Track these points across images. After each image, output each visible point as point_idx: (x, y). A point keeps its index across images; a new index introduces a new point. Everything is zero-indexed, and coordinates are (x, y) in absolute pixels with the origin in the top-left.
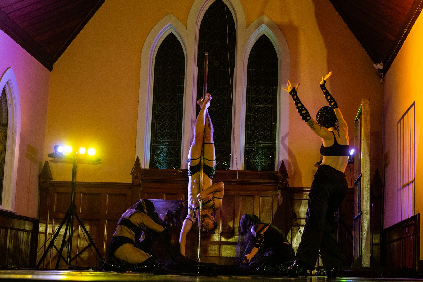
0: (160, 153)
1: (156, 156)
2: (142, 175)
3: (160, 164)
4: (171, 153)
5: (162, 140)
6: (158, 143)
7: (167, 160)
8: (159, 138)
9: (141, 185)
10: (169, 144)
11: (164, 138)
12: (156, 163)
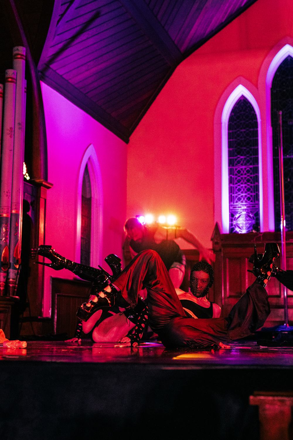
0: (239, 217)
1: (235, 220)
2: (222, 240)
3: (239, 228)
4: (249, 216)
5: (239, 204)
6: (236, 207)
7: (246, 224)
8: (237, 202)
9: (222, 250)
10: (247, 207)
11: (242, 202)
12: (235, 227)
